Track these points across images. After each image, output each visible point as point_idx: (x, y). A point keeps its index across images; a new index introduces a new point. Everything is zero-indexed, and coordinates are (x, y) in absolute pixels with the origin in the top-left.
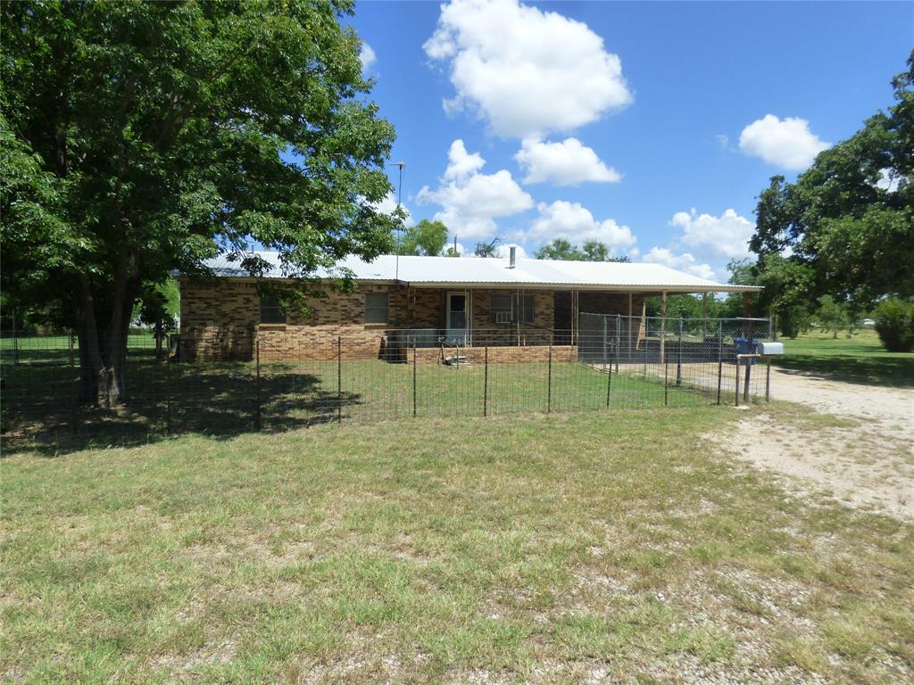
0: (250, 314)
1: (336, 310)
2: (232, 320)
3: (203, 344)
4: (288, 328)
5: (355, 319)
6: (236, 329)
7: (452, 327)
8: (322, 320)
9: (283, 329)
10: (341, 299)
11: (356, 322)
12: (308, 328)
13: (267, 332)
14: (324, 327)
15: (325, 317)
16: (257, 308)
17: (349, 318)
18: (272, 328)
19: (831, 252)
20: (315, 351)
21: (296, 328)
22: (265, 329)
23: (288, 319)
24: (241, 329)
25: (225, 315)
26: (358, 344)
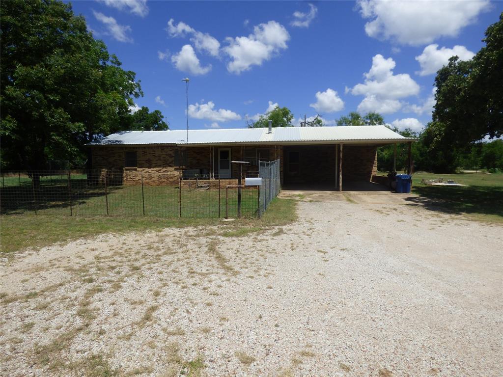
0: (121, 162)
1: (160, 159)
2: (113, 165)
3: (101, 177)
4: (138, 169)
5: (170, 165)
6: (115, 170)
7: (221, 168)
8: (154, 165)
9: (136, 170)
10: (163, 154)
11: (170, 166)
12: (147, 170)
13: (128, 171)
14: (155, 169)
15: (155, 164)
16: (124, 159)
17: (166, 164)
18: (131, 170)
20: (150, 181)
21: (141, 169)
23: (138, 165)
24: (117, 170)
25: (110, 163)
26: (171, 178)
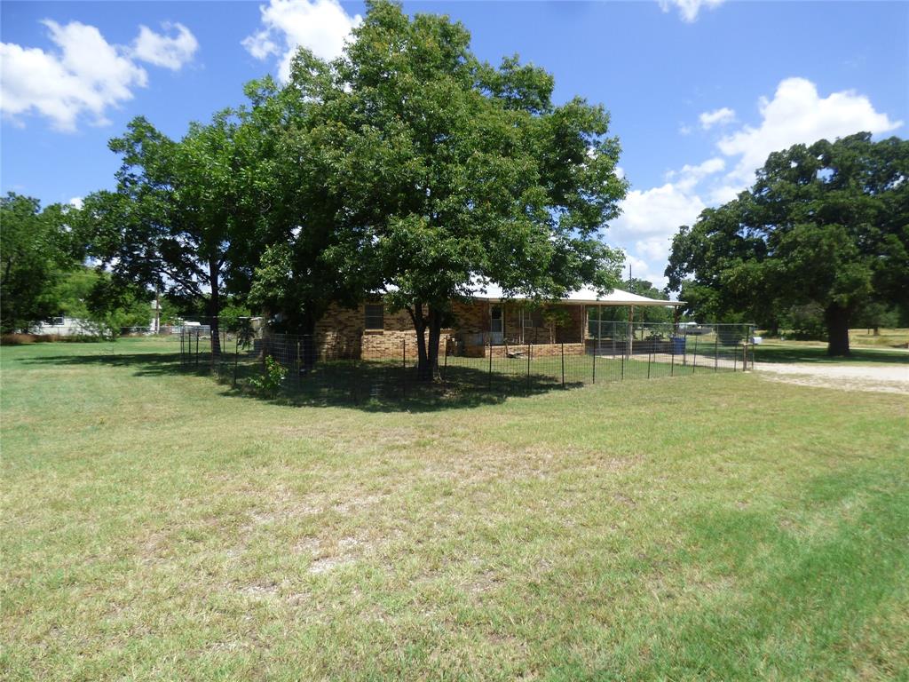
0: (358, 321)
2: (346, 326)
4: (385, 332)
6: (349, 334)
8: (407, 326)
9: (381, 334)
12: (398, 333)
13: (370, 336)
16: (363, 317)
18: (374, 333)
19: (739, 282)
21: (390, 332)
22: (368, 333)
23: (385, 325)
24: (352, 334)
25: (340, 323)
